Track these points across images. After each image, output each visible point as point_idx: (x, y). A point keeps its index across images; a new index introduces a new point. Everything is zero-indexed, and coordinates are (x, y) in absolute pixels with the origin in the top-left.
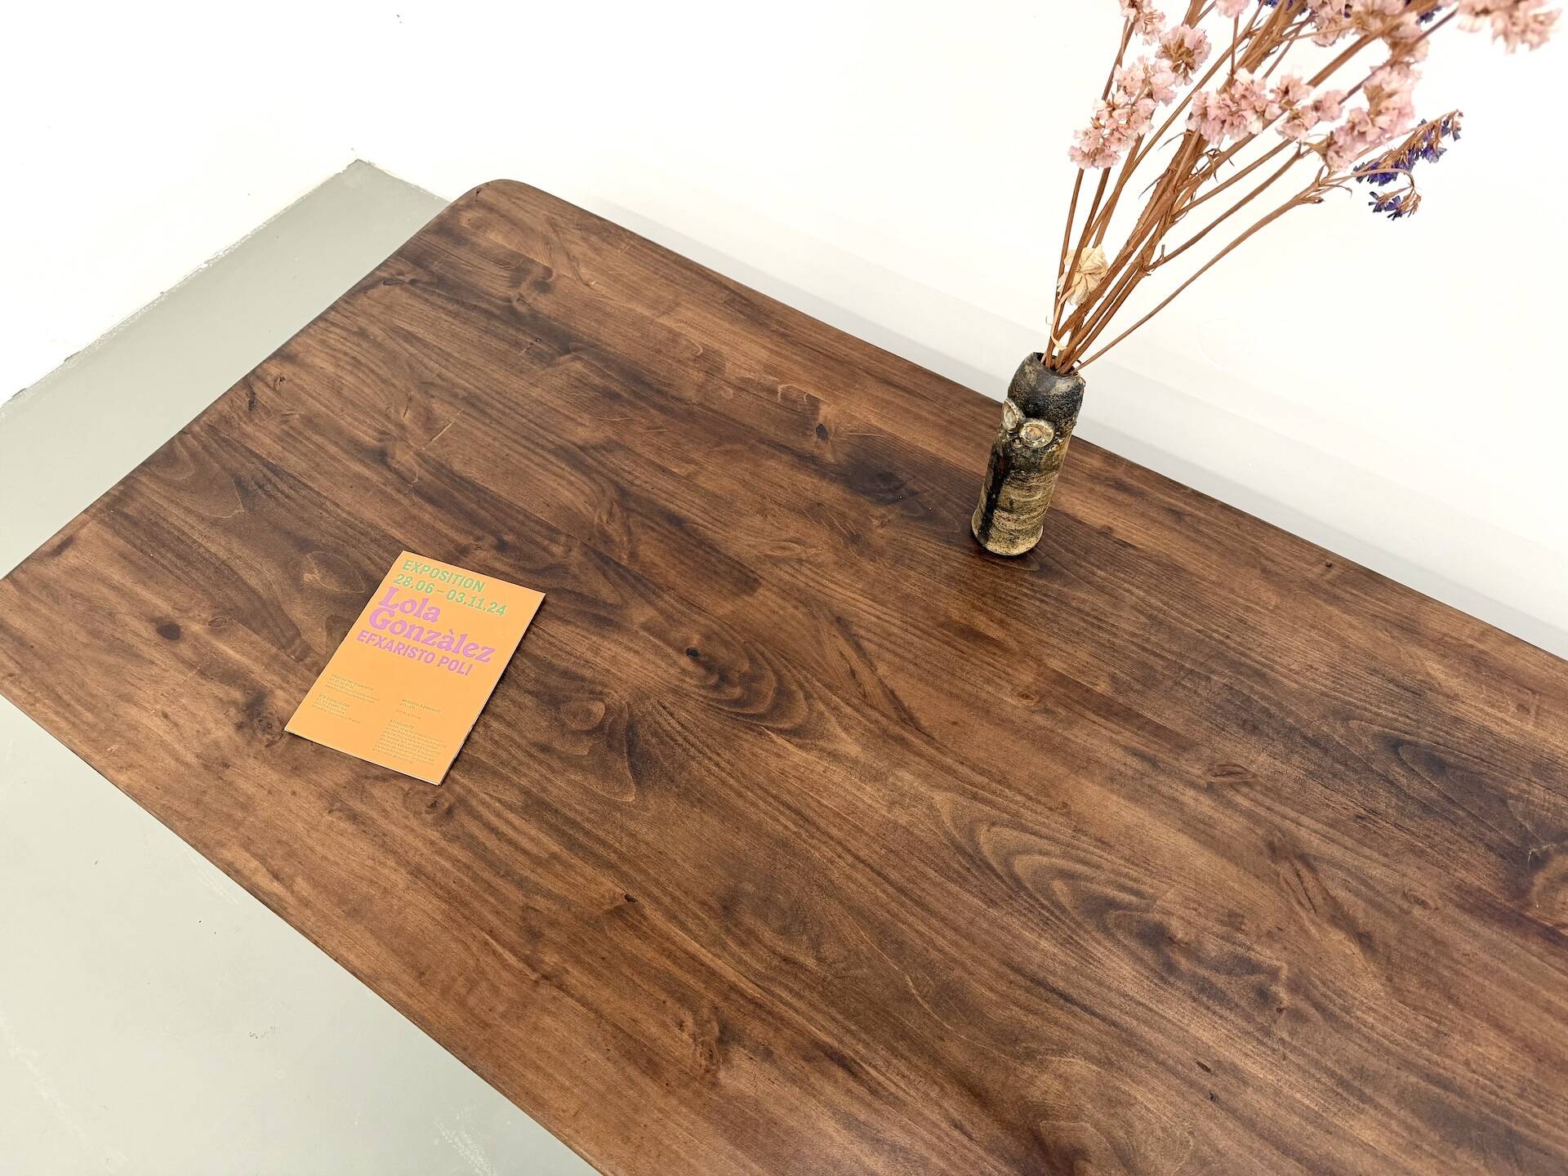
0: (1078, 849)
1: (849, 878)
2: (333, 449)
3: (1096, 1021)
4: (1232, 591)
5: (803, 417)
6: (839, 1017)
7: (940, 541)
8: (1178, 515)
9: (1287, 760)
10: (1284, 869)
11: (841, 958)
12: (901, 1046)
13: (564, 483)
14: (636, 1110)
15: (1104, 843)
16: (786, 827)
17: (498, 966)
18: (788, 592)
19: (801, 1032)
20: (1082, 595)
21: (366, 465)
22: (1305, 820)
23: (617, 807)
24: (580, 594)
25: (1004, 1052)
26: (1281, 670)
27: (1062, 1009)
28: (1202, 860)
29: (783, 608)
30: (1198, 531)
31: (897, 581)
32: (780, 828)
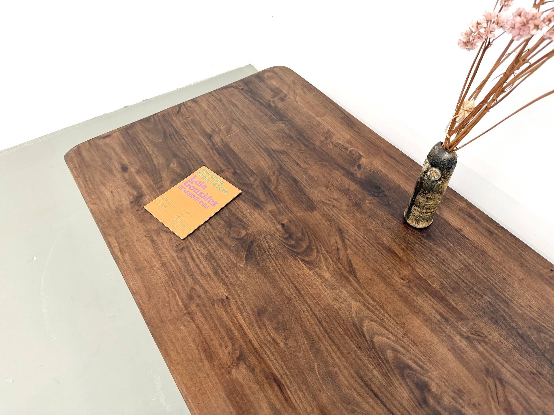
0: (403, 341)
1: (308, 319)
2: (196, 131)
3: (385, 409)
4: (504, 267)
5: (354, 160)
6: (284, 367)
7: (390, 214)
8: (491, 233)
9: (507, 339)
10: (490, 381)
11: (293, 347)
12: (303, 387)
13: (263, 159)
14: (199, 370)
15: (414, 343)
16: (292, 294)
17: (175, 304)
18: (324, 215)
19: (268, 367)
20: (440, 250)
21: (204, 138)
22: (506, 365)
23: (235, 265)
24: (253, 195)
25: (343, 406)
26: (516, 303)
27: (373, 399)
28: (454, 364)
29: (321, 220)
30: (497, 241)
31: (368, 223)
32: (289, 293)
